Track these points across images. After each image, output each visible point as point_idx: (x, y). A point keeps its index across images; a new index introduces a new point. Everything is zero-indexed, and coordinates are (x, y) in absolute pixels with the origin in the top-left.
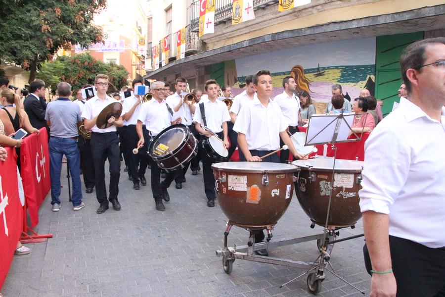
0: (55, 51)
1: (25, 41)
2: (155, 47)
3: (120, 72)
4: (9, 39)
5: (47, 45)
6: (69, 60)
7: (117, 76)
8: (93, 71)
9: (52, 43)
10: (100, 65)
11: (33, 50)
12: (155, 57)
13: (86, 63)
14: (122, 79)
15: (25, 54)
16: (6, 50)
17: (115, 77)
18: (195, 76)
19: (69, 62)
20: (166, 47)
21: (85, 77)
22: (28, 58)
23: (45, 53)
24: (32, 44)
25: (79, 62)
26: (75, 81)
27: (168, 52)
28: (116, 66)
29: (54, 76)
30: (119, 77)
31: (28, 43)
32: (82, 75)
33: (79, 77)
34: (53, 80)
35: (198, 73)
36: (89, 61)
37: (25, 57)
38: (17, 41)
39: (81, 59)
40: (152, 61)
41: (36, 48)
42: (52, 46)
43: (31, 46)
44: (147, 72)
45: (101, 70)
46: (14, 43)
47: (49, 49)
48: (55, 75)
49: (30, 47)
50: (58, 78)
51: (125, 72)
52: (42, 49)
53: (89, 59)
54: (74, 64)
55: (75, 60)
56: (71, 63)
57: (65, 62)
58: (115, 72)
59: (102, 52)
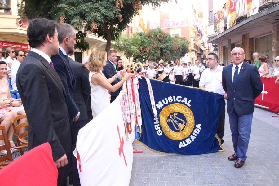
0: (130, 20)
1: (94, 3)
2: (219, 12)
3: (183, 42)
4: (79, 4)
5: (117, 6)
8: (164, 41)
9: (121, 2)
10: (168, 37)
11: (102, 11)
12: (219, 22)
13: (158, 36)
14: (185, 47)
15: (94, 16)
16: (75, 15)
17: (179, 46)
18: (271, 32)
19: (145, 36)
20: (233, 8)
21: (157, 47)
22: (96, 21)
23: (115, 14)
24: (101, 5)
25: (153, 35)
26: (150, 50)
27: (234, 13)
28: (180, 38)
29: (132, 46)
30: (183, 46)
31: (97, 5)
32: (155, 45)
33: (153, 47)
34: (132, 50)
35: (275, 28)
36: (160, 34)
37: (93, 20)
38: (86, 4)
39: (154, 34)
40: (215, 26)
41: (105, 10)
42: (122, 6)
43: (100, 8)
44: (209, 38)
45: (170, 40)
46: (83, 7)
47: (119, 10)
48: (134, 45)
49: (99, 10)
50: (136, 48)
51: (187, 42)
52: (112, 10)
53: (160, 33)
54: (149, 37)
56: (147, 36)
57: (142, 36)
58: (180, 42)
59: (169, 29)
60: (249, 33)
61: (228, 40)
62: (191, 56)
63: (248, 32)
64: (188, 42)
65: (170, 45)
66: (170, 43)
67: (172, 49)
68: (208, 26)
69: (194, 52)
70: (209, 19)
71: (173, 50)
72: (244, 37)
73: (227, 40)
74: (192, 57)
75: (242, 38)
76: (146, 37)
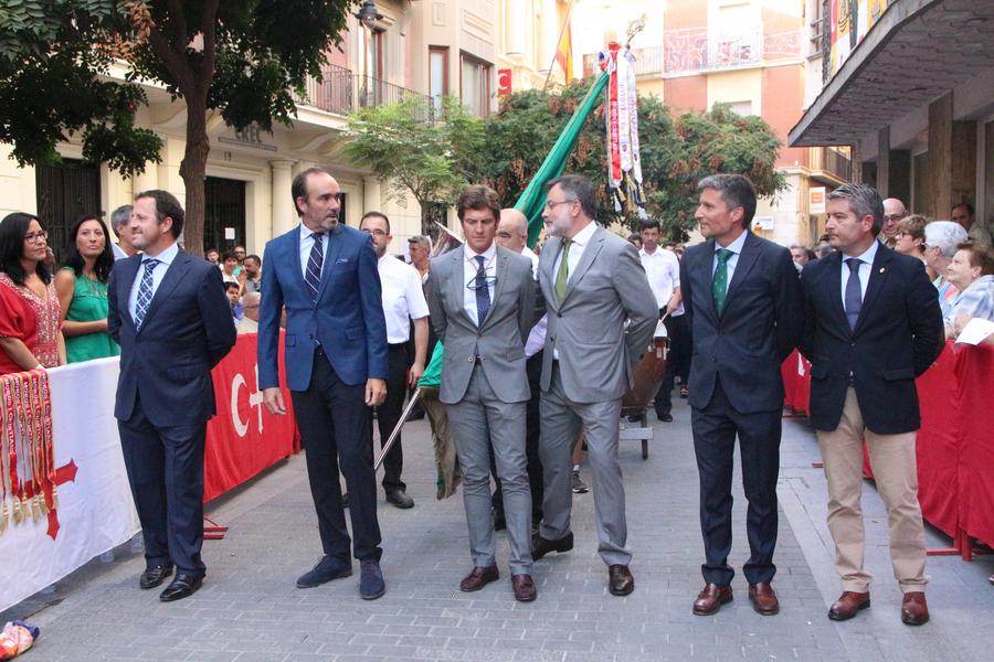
3: (745, 139)
6: (542, 105)
7: (732, 154)
12: (835, 40)
14: (751, 165)
17: (726, 158)
19: (542, 111)
21: (595, 162)
28: (732, 121)
29: (432, 159)
30: (741, 159)
32: (584, 155)
33: (575, 162)
45: (659, 132)
51: (765, 140)
55: (563, 102)
56: (549, 112)
57: (530, 110)
58: (727, 141)
59: (705, 76)
60: (952, 94)
61: (881, 132)
62: (806, 209)
63: (947, 92)
64: (770, 143)
65: (660, 155)
66: (662, 142)
67: (667, 174)
68: (806, 61)
69: (822, 190)
70: (813, 26)
71: (670, 176)
72: (936, 113)
73: (877, 132)
74: (813, 212)
75: (926, 122)
76: (546, 116)
